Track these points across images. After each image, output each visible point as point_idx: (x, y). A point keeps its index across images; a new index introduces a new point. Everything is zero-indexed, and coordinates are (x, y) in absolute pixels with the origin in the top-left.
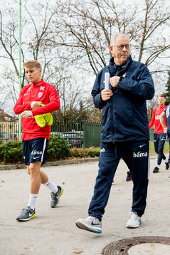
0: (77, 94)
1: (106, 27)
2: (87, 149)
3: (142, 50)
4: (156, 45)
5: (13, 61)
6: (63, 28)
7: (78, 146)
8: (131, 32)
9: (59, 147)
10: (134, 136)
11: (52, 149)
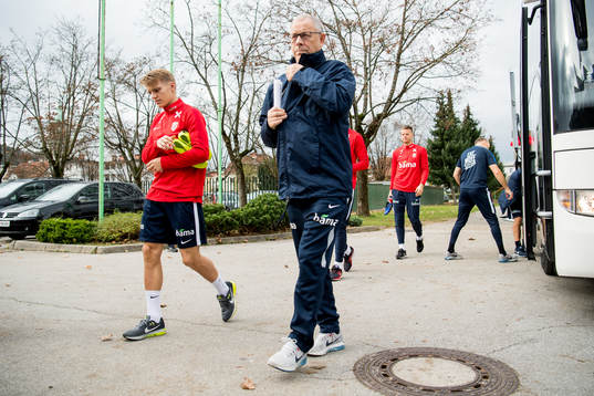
1: (343, 34)
3: (398, 66)
4: (419, 59)
5: (209, 89)
6: (280, 37)
8: (381, 41)
9: (276, 213)
10: (324, 188)
11: (267, 216)
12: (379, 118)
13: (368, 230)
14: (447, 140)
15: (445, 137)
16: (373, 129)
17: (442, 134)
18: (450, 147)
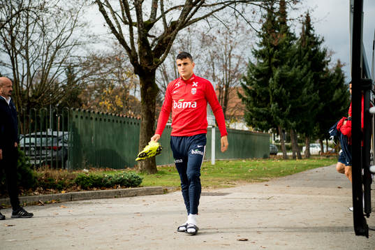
0: (58, 48)
2: (74, 173)
7: (57, 164)
12: (173, 28)
13: (150, 192)
14: (276, 65)
15: (274, 60)
16: (164, 45)
17: (271, 56)
18: (280, 74)
